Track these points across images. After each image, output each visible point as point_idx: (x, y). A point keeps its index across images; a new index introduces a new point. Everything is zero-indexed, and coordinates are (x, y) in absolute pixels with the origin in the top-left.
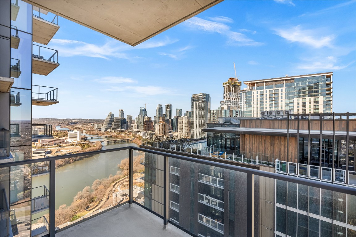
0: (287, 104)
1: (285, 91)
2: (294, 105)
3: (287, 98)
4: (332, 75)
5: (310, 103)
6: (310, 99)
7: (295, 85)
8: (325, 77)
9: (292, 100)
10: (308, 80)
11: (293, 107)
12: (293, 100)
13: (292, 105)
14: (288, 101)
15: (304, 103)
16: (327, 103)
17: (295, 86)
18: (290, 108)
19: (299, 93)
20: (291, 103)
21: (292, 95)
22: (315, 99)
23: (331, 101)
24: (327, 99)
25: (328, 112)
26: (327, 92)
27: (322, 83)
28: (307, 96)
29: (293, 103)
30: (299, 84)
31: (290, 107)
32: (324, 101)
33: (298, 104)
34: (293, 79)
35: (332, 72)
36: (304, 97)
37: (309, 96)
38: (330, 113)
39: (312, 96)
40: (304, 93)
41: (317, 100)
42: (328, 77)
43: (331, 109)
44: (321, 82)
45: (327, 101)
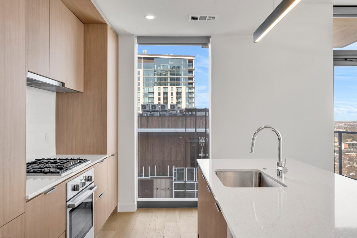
0: (145, 95)
1: (144, 75)
2: (154, 96)
3: (146, 85)
4: (194, 59)
5: (172, 94)
6: (172, 89)
7: (156, 67)
8: (188, 61)
9: (152, 89)
10: (170, 63)
11: (153, 98)
12: (154, 89)
13: (152, 96)
14: (146, 90)
15: (166, 94)
16: (190, 96)
17: (156, 69)
18: (150, 101)
19: (160, 79)
20: (150, 93)
21: (152, 82)
22: (178, 89)
23: (194, 93)
24: (190, 91)
25: (190, 107)
26: (190, 81)
27: (185, 69)
28: (169, 84)
29: (153, 93)
30: (160, 66)
31: (149, 98)
32: (186, 93)
33: (159, 95)
34: (153, 59)
35: (194, 57)
36: (165, 85)
37: (171, 85)
38: (193, 108)
39: (174, 85)
40: (165, 79)
41: (179, 91)
42: (191, 61)
43: (194, 104)
44: (183, 68)
45: (190, 93)
